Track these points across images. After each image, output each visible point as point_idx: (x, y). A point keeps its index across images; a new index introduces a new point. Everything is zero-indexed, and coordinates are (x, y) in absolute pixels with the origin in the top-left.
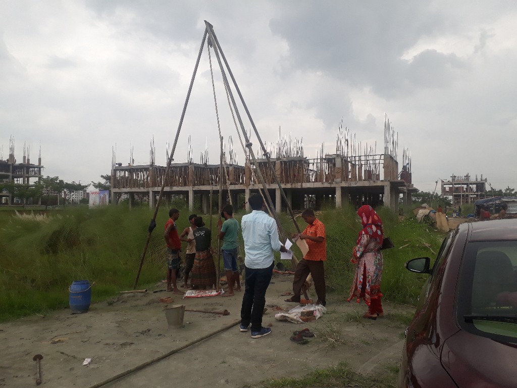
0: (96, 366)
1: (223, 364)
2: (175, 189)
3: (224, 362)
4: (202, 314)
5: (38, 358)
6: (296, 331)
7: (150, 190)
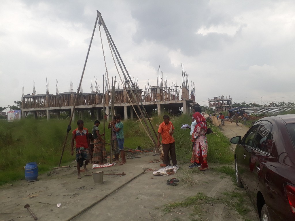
0: (65, 207)
1: (137, 199)
2: (63, 108)
3: (137, 198)
4: (109, 176)
5: (27, 206)
6: (169, 180)
7: (47, 109)
